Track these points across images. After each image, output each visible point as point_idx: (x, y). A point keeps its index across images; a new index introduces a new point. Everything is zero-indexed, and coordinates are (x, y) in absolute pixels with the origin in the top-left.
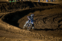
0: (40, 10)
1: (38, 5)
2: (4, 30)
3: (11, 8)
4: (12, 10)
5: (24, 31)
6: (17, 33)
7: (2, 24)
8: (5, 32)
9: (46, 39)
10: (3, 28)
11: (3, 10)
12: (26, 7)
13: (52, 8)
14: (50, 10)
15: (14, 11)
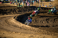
0: (43, 13)
1: (41, 9)
2: (19, 27)
3: (20, 11)
4: (21, 13)
6: (28, 30)
7: (16, 23)
8: (19, 29)
9: (52, 34)
11: (15, 12)
12: (31, 11)
15: (23, 13)
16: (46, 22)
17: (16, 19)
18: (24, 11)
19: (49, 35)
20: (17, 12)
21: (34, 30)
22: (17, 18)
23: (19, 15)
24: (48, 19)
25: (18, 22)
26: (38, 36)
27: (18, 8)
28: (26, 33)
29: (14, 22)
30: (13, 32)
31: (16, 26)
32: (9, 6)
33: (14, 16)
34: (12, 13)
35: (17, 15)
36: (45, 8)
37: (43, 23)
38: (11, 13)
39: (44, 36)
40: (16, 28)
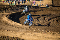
0: (34, 11)
1: (32, 7)
2: (10, 26)
3: (12, 10)
4: (13, 11)
5: (25, 26)
6: (20, 28)
8: (11, 27)
10: (9, 24)
11: (7, 11)
13: (42, 10)
14: (41, 11)
15: (15, 12)
16: (37, 20)
17: (8, 18)
18: (16, 10)
19: (39, 32)
20: (9, 10)
21: (25, 28)
22: (9, 16)
23: (11, 13)
24: (39, 18)
25: (10, 20)
26: (29, 34)
27: (10, 7)
28: (18, 31)
29: (6, 20)
30: (5, 30)
31: (8, 24)
32: (2, 5)
33: (7, 15)
34: (5, 12)
35: (9, 13)
36: (36, 7)
37: (34, 21)
38: (3, 11)
39: (35, 33)
40: (8, 26)
